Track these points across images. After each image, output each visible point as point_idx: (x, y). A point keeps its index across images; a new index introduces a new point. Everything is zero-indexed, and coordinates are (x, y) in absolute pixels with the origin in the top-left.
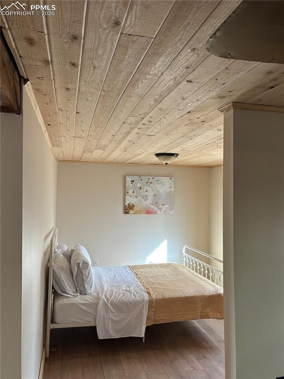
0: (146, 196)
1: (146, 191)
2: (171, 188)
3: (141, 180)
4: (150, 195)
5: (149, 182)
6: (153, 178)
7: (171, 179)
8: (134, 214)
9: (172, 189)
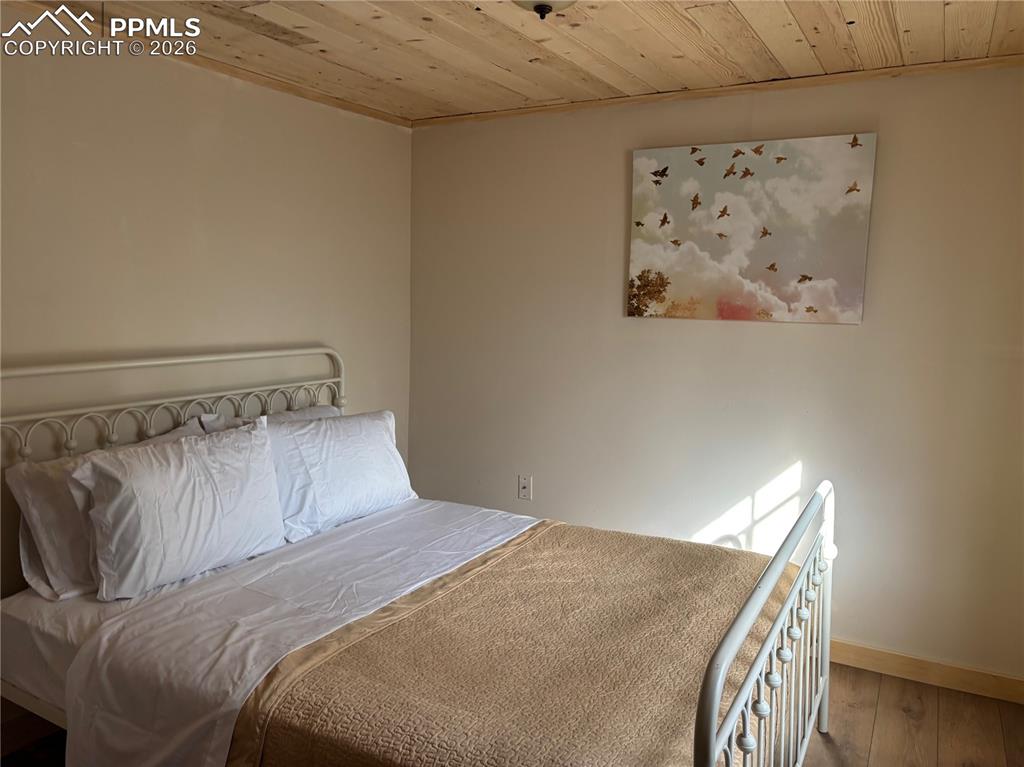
0: (721, 235)
1: (724, 213)
3: (701, 162)
6: (758, 151)
7: (855, 143)
8: (666, 315)
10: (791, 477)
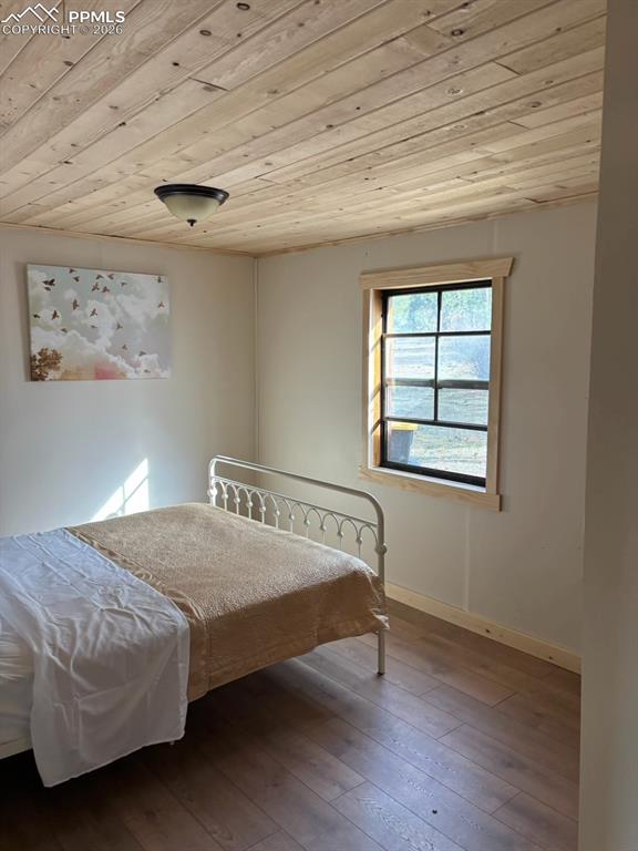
0: (93, 327)
1: (94, 313)
2: (161, 305)
3: (77, 279)
4: (106, 323)
5: (101, 287)
6: (110, 277)
7: (159, 281)
8: (61, 379)
9: (165, 310)
10: (143, 469)
